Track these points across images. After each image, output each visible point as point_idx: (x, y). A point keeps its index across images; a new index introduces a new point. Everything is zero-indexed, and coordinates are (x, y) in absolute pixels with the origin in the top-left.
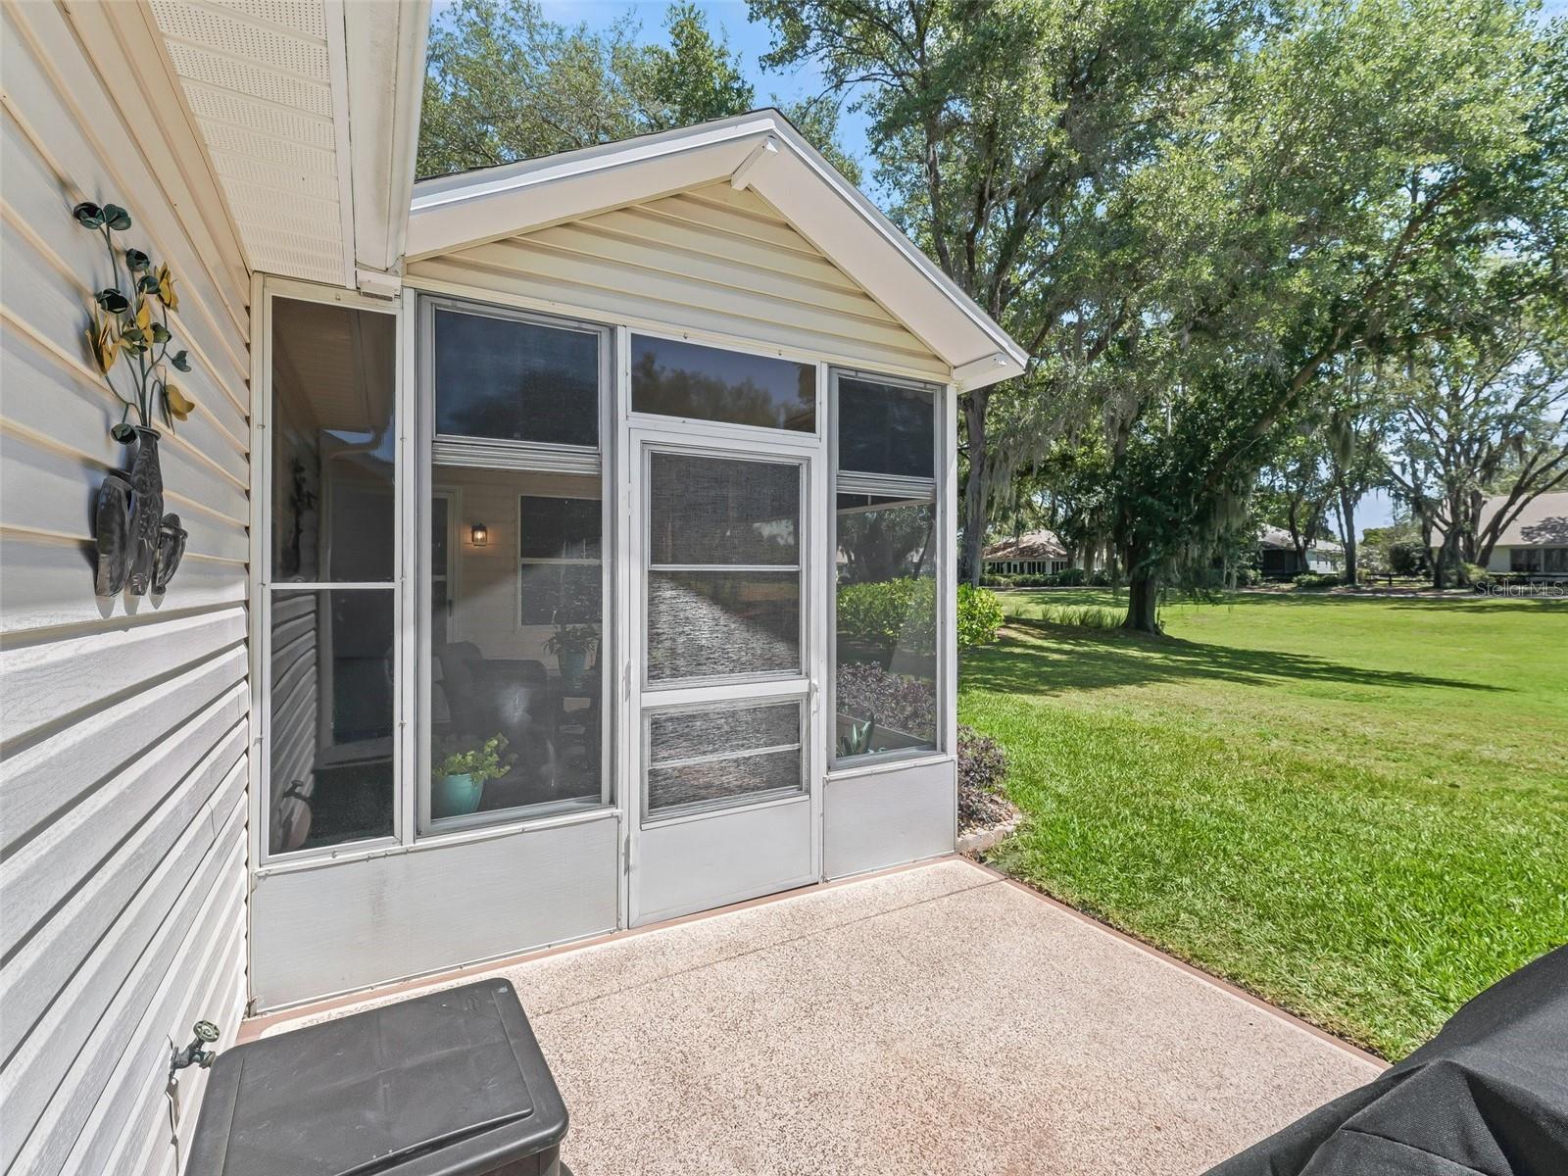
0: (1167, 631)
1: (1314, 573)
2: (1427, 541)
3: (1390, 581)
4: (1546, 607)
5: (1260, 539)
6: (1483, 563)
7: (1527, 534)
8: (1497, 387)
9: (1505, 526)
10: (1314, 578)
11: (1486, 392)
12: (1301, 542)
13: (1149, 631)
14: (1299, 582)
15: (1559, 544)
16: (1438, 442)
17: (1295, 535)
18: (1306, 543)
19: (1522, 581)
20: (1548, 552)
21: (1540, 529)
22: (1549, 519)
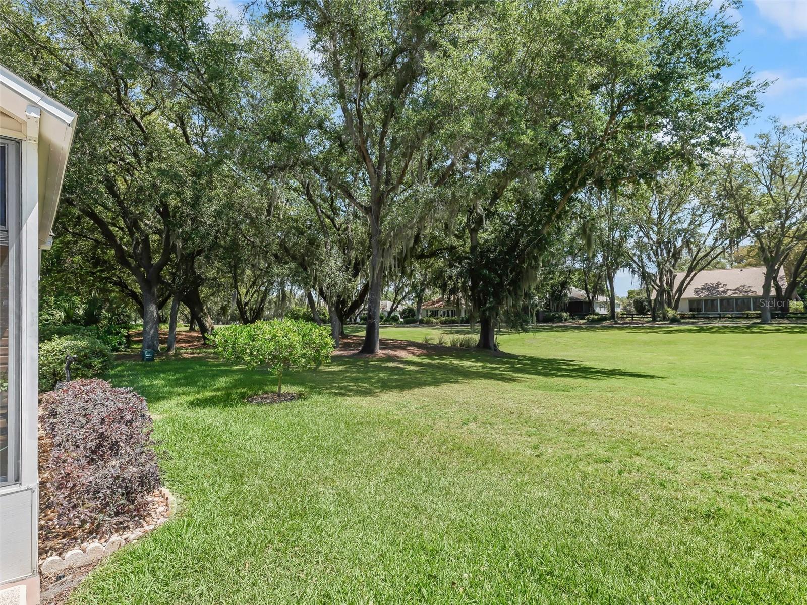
0: (501, 349)
1: (597, 314)
2: (649, 296)
3: (632, 318)
4: (701, 330)
5: (569, 296)
6: (676, 308)
7: (697, 292)
8: (680, 215)
9: (686, 288)
10: (595, 317)
11: (674, 218)
12: (591, 297)
13: (490, 349)
14: (588, 319)
15: (710, 297)
16: (651, 242)
17: (587, 292)
18: (593, 297)
19: (693, 317)
20: (706, 301)
21: (702, 289)
22: (706, 284)
